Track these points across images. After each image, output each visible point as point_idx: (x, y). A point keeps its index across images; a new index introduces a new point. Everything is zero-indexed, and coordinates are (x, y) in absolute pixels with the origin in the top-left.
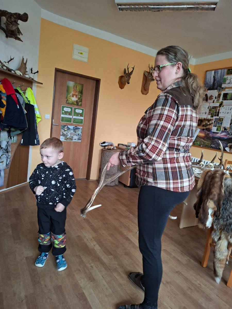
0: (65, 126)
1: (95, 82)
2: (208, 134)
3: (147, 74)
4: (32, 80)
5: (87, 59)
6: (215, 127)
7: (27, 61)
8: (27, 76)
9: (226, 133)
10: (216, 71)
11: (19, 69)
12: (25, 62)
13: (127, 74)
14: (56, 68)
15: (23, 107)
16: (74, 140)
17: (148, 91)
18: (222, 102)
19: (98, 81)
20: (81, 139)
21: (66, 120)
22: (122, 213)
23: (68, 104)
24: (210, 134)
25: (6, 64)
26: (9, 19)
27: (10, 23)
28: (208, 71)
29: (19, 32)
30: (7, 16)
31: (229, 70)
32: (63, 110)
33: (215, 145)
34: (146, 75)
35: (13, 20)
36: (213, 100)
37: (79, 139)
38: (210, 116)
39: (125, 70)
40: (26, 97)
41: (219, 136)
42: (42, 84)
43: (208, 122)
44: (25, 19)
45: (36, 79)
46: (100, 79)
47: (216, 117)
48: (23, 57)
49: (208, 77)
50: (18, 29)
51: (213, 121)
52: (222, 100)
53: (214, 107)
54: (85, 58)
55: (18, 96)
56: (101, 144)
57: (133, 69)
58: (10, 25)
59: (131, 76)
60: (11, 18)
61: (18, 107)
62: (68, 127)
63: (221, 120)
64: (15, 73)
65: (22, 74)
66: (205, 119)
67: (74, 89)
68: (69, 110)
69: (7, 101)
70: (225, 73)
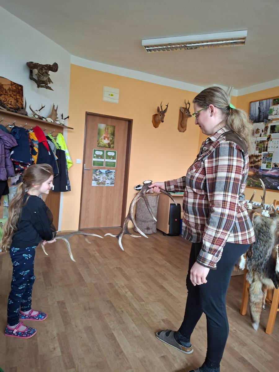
0: (97, 170)
1: (127, 123)
2: (257, 172)
3: (184, 110)
4: (63, 126)
5: (118, 101)
6: (264, 163)
7: (57, 107)
8: (58, 123)
9: (277, 170)
10: (261, 101)
11: (50, 117)
12: (55, 109)
13: (161, 112)
14: (86, 112)
15: (55, 153)
16: (106, 185)
17: (185, 128)
18: (270, 135)
19: (130, 122)
20: (113, 184)
21: (98, 164)
22: (158, 262)
23: (100, 147)
24: (260, 172)
25: (38, 113)
26: (40, 71)
27: (42, 74)
28: (252, 102)
29: (50, 81)
30: (39, 68)
31: (275, 100)
32: (95, 154)
33: (266, 184)
34: (182, 111)
35: (45, 71)
36: (260, 133)
37: (112, 183)
38: (258, 151)
39: (158, 108)
40: (58, 144)
41: (270, 173)
42: (73, 129)
43: (256, 158)
44: (55, 69)
45: (67, 125)
46: (132, 120)
47: (265, 152)
48: (54, 104)
49: (252, 109)
50: (49, 79)
51: (262, 157)
52: (270, 133)
53: (261, 142)
54: (115, 99)
55: (49, 143)
56: (135, 188)
57: (166, 106)
58: (42, 76)
59: (165, 114)
60: (42, 70)
61: (50, 154)
62: (100, 171)
63: (271, 156)
64: (47, 121)
65: (52, 121)
66: (252, 155)
67: (105, 131)
68: (101, 153)
69: (39, 149)
70: (271, 104)
